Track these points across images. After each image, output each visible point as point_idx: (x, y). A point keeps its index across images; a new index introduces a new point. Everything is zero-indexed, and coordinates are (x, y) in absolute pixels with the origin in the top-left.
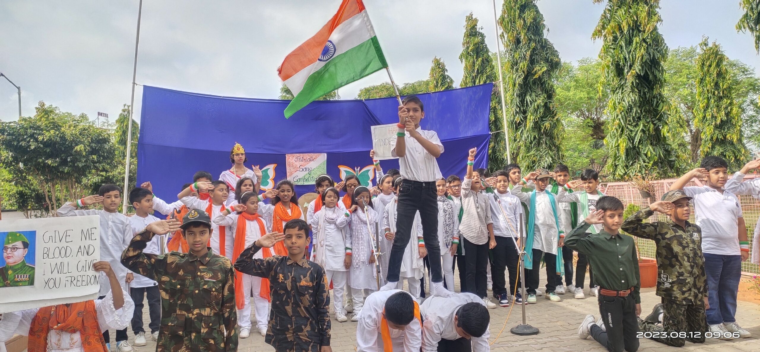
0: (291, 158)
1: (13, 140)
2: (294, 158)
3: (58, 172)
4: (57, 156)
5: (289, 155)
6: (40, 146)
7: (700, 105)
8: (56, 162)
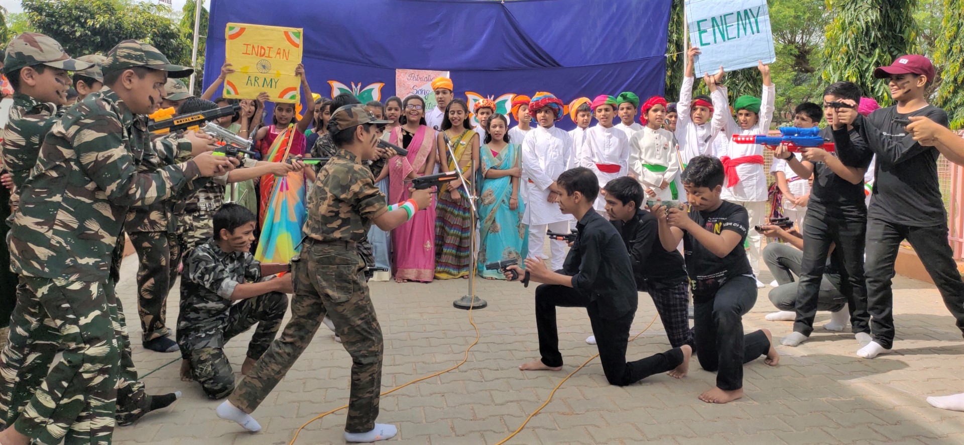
0: (402, 74)
1: (53, 24)
2: (407, 75)
5: (400, 70)
6: (87, 34)
7: (947, 33)
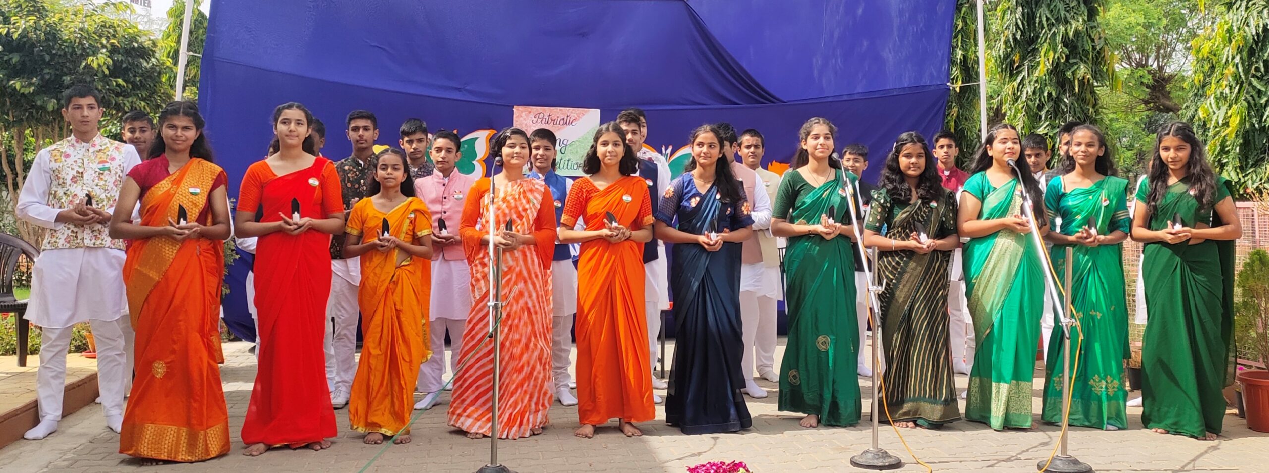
0: (524, 115)
2: (532, 116)
3: (33, 107)
4: (32, 73)
5: (521, 108)
8: (31, 84)
